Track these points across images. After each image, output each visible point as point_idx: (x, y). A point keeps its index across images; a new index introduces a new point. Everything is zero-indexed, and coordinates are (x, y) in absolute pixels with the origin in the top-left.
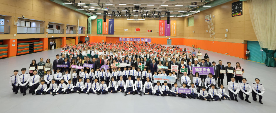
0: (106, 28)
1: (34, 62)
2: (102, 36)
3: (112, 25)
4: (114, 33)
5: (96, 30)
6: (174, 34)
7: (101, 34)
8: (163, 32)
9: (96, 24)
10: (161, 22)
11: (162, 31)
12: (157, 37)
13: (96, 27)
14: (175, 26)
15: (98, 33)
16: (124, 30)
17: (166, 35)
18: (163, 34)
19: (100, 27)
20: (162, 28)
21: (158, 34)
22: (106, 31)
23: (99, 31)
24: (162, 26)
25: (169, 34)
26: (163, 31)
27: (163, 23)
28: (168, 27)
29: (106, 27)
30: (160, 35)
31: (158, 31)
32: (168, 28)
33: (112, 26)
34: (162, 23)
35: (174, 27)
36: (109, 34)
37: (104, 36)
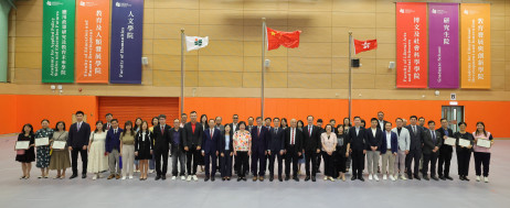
0: (95, 45)
1: (27, 129)
2: (72, 91)
3: (131, 28)
4: (146, 74)
5: (38, 61)
6: (480, 77)
7: (68, 79)
8: (417, 68)
9: (40, 25)
10: (409, 11)
11: (413, 65)
12: (388, 93)
13: (36, 44)
14: (481, 35)
15: (47, 79)
16: (183, 41)
17: (433, 86)
18: (416, 76)
19: (59, 44)
20: (413, 45)
21: (392, 78)
22: (99, 63)
23: (54, 66)
24: (411, 37)
25: (452, 81)
26: (417, 61)
27: (417, 20)
28: (446, 42)
29: (98, 42)
30: (400, 82)
31: (392, 63)
32: (444, 47)
33: (130, 36)
34: (413, 15)
35: (481, 42)
36: (115, 79)
37: (83, 93)
